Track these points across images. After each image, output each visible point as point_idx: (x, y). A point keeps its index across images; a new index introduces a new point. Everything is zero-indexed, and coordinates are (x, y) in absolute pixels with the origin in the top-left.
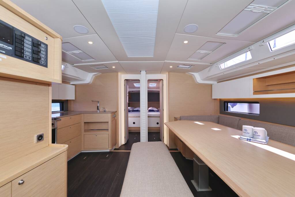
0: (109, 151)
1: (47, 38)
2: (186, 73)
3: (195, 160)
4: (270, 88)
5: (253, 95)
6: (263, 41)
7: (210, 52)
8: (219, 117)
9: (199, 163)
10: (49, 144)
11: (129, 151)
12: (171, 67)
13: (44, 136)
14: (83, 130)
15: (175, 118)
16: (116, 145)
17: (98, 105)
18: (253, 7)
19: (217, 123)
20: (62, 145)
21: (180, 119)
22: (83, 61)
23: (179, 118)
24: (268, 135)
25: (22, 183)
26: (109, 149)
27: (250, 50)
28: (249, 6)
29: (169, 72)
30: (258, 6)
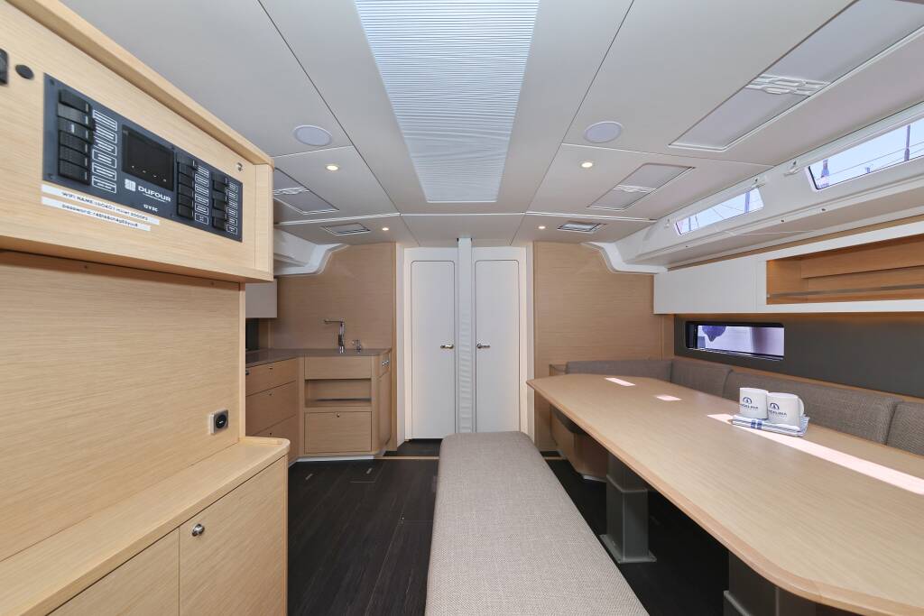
0: (372, 458)
1: (240, 165)
2: (582, 244)
3: (611, 480)
4: (812, 286)
5: (768, 304)
6: (795, 163)
7: (650, 190)
8: (672, 365)
9: (623, 487)
10: (240, 437)
11: (435, 458)
12: (542, 228)
13: (230, 418)
14: (302, 402)
15: (551, 366)
16: (391, 442)
17: (341, 331)
18: (767, 80)
19: (667, 381)
20: (274, 441)
21: (568, 370)
22: (305, 213)
23: (564, 368)
24: (806, 413)
25: (201, 532)
26: (373, 453)
27: (758, 187)
28: (758, 80)
29: (537, 241)
30: (781, 78)
